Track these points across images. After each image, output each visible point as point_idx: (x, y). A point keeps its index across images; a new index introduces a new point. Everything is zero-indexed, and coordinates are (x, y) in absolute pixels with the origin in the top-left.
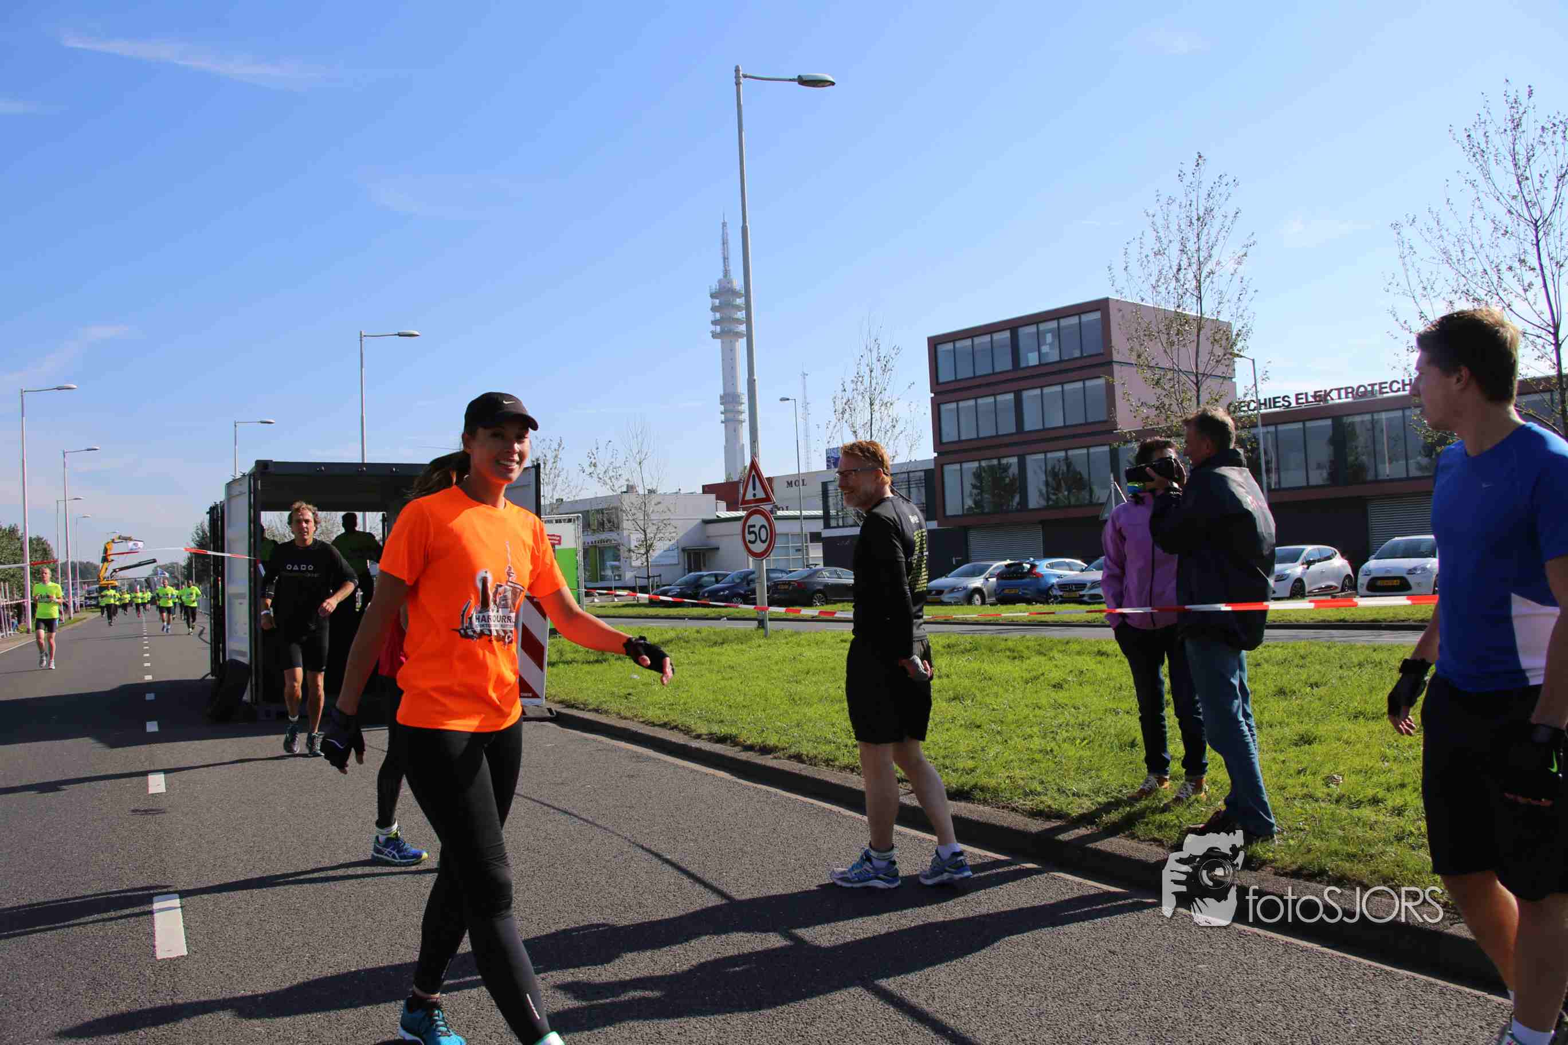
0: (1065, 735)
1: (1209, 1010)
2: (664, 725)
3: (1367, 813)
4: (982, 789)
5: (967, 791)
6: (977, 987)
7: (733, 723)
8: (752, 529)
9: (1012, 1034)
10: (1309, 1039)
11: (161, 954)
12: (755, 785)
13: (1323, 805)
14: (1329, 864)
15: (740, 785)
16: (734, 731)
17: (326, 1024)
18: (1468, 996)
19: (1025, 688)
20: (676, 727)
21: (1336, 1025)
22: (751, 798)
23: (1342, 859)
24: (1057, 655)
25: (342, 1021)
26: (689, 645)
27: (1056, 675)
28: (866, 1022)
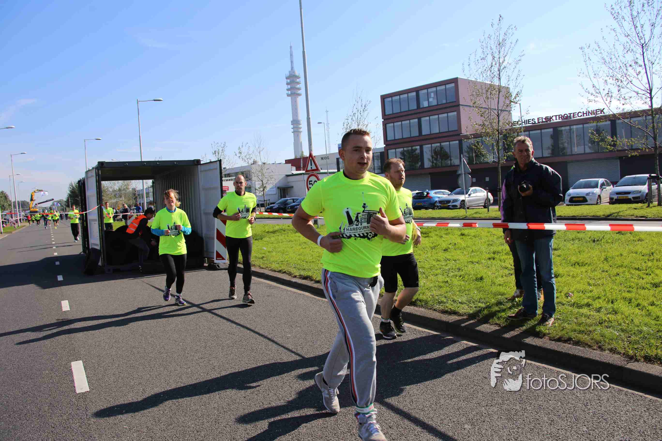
0: (452, 274)
1: (529, 405)
2: (280, 271)
3: (585, 311)
4: (420, 301)
5: (414, 302)
6: (430, 396)
7: (309, 270)
8: (310, 182)
9: (448, 418)
10: (574, 418)
11: (78, 391)
12: (322, 299)
13: (567, 307)
14: (573, 335)
15: (315, 299)
16: (310, 274)
17: (154, 423)
18: (637, 396)
19: (432, 251)
20: (285, 272)
21: (584, 411)
22: (321, 306)
23: (578, 333)
24: (444, 236)
25: (161, 422)
26: (285, 232)
27: (444, 246)
28: (385, 414)
